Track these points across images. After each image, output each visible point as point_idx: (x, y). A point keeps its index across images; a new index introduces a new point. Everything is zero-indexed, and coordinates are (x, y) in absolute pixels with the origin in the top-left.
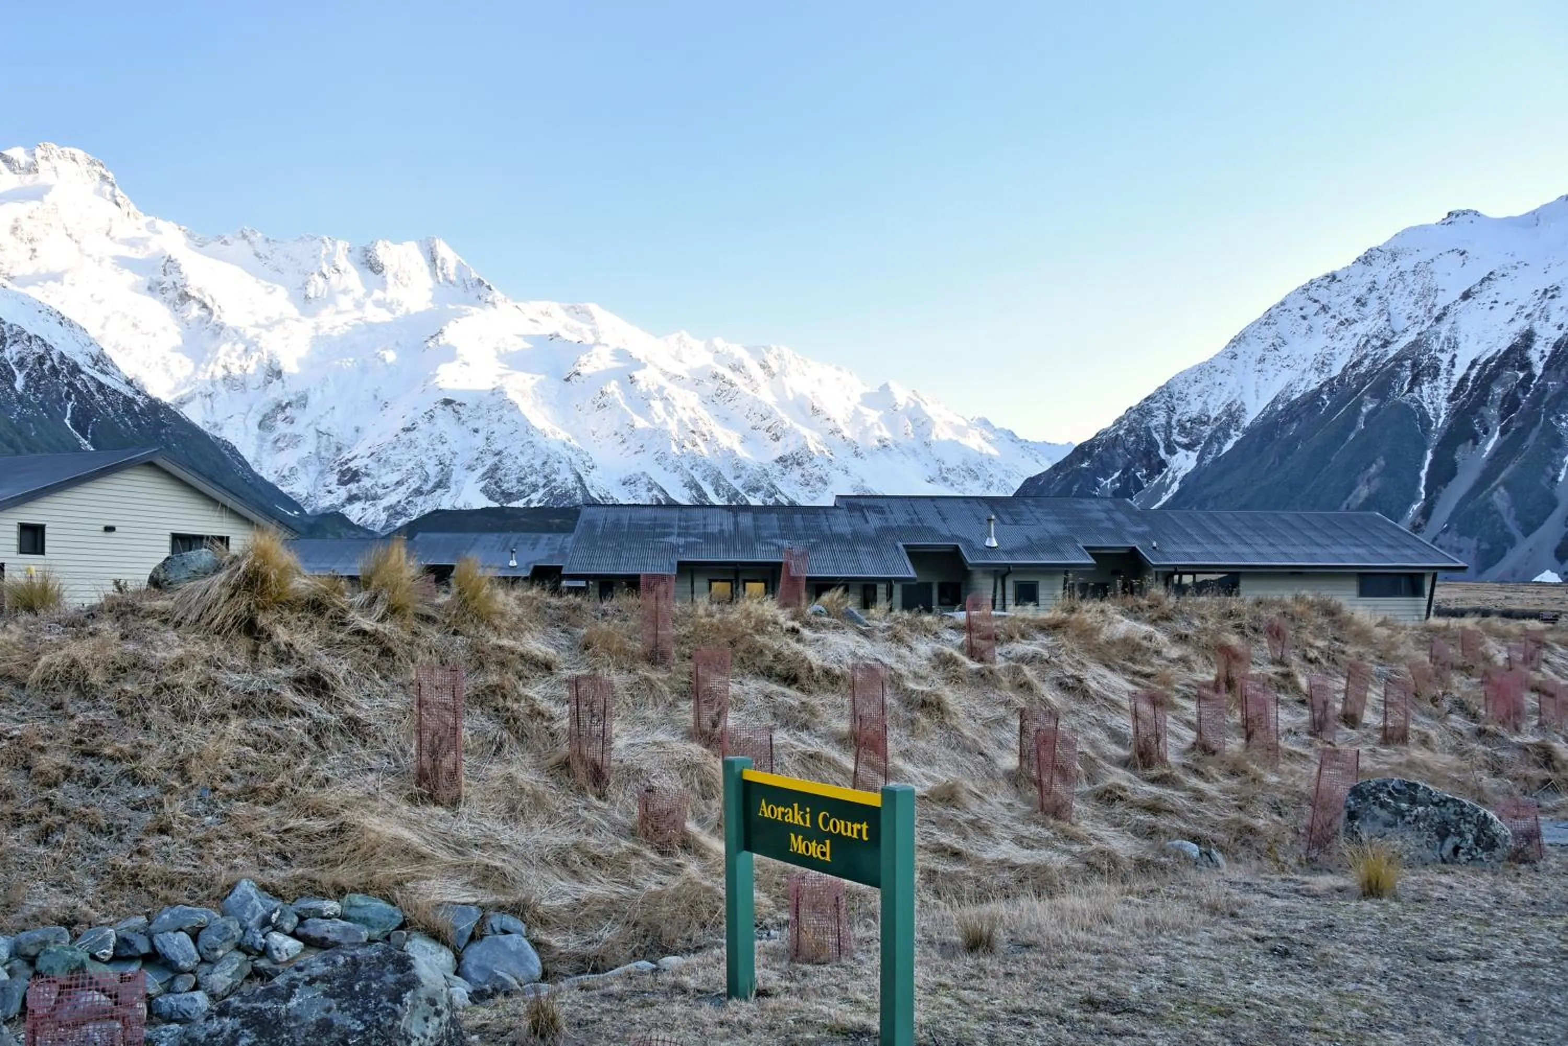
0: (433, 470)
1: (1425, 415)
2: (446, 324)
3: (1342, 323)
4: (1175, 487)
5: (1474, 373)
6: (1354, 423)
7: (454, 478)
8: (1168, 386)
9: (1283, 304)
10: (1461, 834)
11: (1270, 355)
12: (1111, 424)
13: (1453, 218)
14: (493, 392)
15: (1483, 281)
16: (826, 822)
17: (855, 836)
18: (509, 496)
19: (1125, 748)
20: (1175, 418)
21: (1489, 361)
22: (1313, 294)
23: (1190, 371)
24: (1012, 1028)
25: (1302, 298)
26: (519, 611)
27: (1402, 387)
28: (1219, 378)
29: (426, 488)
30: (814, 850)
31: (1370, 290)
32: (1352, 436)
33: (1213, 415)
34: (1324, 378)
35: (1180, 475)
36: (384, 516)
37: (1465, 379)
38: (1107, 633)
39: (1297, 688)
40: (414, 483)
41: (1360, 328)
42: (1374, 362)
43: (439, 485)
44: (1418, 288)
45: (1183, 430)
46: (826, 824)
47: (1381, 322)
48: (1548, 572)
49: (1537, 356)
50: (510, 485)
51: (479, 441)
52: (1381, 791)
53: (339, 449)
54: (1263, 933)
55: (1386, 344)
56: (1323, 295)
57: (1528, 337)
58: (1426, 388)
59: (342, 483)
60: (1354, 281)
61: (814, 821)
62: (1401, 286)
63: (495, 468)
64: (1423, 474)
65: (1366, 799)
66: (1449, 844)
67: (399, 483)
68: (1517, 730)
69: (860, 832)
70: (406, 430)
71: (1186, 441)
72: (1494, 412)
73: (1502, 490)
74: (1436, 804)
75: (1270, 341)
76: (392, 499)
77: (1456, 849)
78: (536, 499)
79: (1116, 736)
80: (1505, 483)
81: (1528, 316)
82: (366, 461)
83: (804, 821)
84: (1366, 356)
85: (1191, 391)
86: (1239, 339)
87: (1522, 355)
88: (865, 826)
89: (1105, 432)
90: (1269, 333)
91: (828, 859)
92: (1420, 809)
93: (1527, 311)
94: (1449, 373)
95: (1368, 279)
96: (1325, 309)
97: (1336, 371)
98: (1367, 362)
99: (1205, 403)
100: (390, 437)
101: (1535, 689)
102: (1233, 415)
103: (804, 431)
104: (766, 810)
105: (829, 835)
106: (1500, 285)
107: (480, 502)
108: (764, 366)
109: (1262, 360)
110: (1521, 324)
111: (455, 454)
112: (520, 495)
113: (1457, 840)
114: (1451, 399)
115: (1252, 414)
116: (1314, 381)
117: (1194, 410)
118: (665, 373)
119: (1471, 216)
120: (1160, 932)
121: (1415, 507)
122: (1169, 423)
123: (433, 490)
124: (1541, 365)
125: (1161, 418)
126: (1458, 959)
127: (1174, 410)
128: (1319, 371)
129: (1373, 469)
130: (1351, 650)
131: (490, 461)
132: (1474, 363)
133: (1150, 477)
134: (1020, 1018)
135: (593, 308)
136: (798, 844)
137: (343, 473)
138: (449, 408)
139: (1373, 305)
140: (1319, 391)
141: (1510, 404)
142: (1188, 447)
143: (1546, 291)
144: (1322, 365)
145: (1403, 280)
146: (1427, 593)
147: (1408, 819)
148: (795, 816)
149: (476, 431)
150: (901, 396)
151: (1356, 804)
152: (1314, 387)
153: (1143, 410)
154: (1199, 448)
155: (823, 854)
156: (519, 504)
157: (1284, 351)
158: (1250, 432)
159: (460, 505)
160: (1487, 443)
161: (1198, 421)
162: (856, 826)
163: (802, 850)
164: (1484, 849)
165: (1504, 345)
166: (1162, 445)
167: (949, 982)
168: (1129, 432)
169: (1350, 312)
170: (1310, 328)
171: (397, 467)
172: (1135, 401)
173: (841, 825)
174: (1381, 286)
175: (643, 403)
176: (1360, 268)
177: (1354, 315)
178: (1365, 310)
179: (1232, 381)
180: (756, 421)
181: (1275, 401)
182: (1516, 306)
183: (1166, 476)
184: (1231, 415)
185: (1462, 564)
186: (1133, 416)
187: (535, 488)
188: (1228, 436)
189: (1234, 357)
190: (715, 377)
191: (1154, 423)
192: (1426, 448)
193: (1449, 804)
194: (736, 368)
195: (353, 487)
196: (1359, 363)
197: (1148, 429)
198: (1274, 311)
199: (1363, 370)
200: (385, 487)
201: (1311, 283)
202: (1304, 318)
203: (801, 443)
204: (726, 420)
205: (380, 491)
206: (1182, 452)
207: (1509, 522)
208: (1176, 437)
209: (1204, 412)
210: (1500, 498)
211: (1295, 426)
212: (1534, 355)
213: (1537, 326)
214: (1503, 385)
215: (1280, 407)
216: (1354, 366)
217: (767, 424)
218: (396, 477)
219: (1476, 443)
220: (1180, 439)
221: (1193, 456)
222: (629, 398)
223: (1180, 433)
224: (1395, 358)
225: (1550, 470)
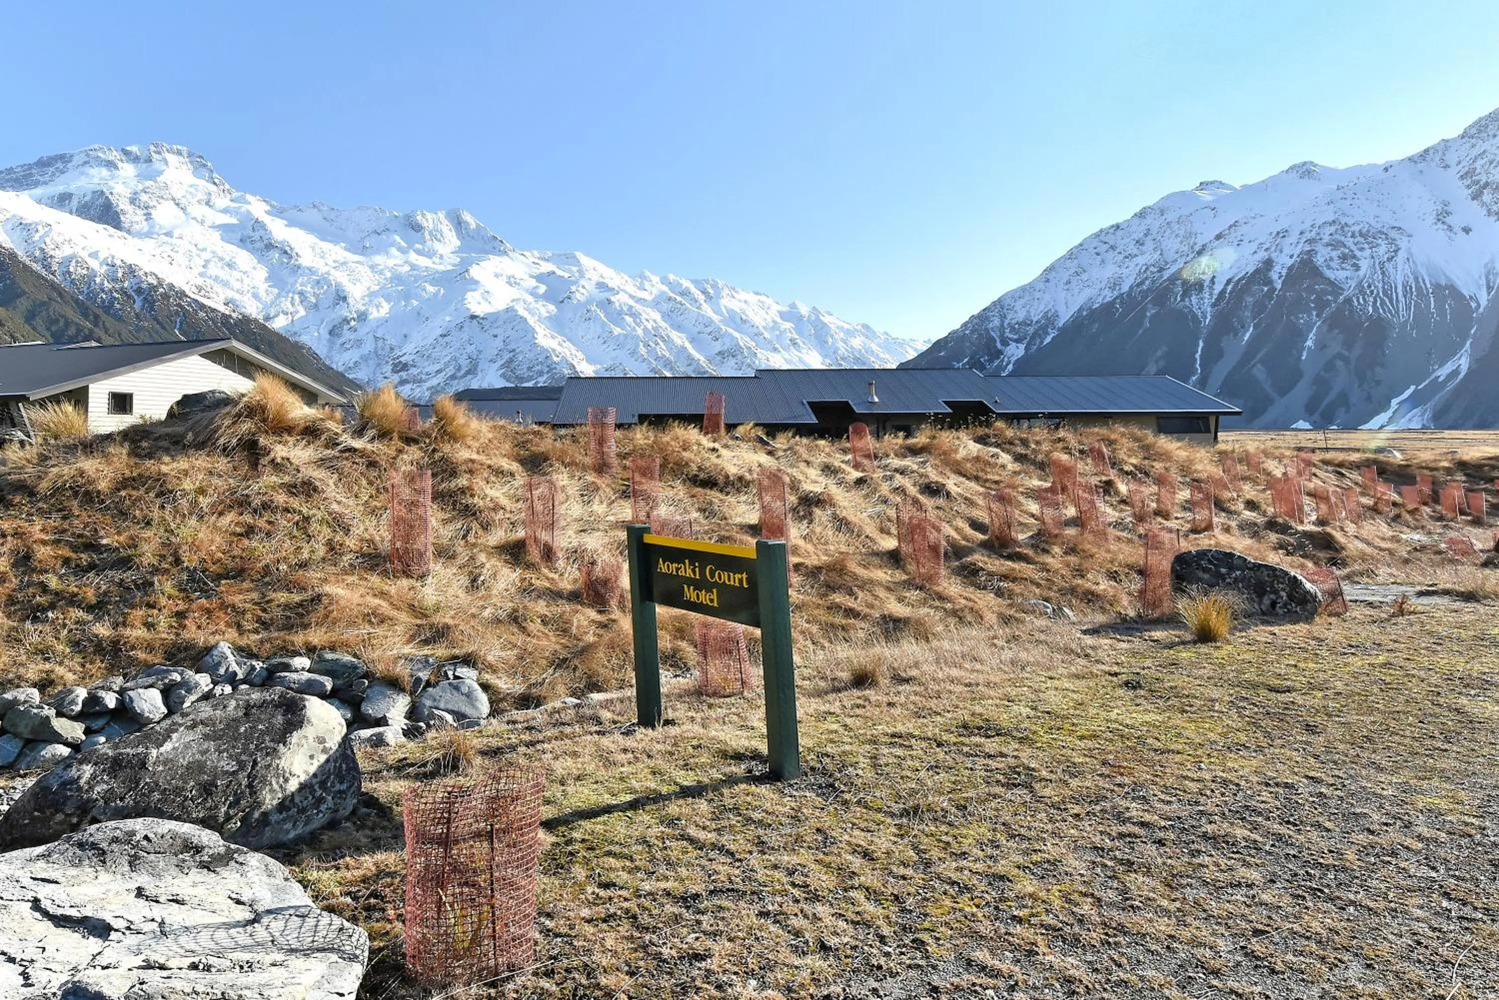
0: (465, 363)
1: (1195, 316)
2: (470, 265)
3: (1126, 257)
4: (1010, 367)
5: (1230, 288)
6: (1141, 325)
7: (480, 367)
8: (999, 300)
9: (1081, 245)
10: (1276, 592)
11: (1074, 280)
12: (958, 327)
13: (1204, 186)
14: (507, 310)
15: (1230, 227)
16: (712, 575)
17: (737, 584)
18: (522, 379)
19: (983, 534)
20: (1007, 322)
21: (1240, 280)
22: (1103, 238)
23: (1015, 291)
24: (893, 750)
25: (1095, 243)
26: (490, 436)
27: (1176, 299)
28: (1038, 295)
29: (459, 374)
30: (704, 597)
31: (1146, 235)
32: (1140, 332)
33: (1035, 320)
34: (1116, 293)
35: (1013, 359)
36: (427, 394)
37: (1223, 292)
38: (961, 454)
39: (1117, 493)
40: (450, 371)
41: (1141, 260)
42: (1153, 282)
43: (468, 372)
44: (1182, 233)
45: (1013, 329)
46: (712, 576)
47: (1156, 256)
48: (1301, 422)
49: (1277, 276)
50: (522, 371)
51: (498, 343)
52: (1202, 559)
53: (392, 349)
54: (1115, 669)
55: (1161, 270)
56: (1111, 239)
57: (1268, 264)
58: (1194, 299)
59: (395, 371)
60: (1133, 228)
61: (703, 573)
62: (1168, 231)
63: (511, 361)
64: (1198, 356)
65: (1190, 566)
66: (1266, 601)
67: (439, 372)
68: (1302, 522)
69: (741, 580)
70: (444, 336)
71: (1015, 337)
72: (1248, 313)
73: (1259, 366)
74: (1250, 569)
75: (1073, 270)
76: (434, 382)
77: (1273, 604)
78: (542, 382)
79: (976, 525)
80: (1263, 362)
81: (1267, 250)
82: (413, 357)
83: (694, 572)
84: (1146, 279)
85: (1017, 304)
86: (1051, 269)
87: (1265, 276)
88: (744, 576)
89: (954, 332)
90: (1073, 266)
91: (716, 604)
92: (1238, 573)
93: (1265, 247)
94: (1211, 288)
95: (1144, 228)
96: (1113, 248)
97: (1125, 288)
98: (1147, 282)
99: (1028, 312)
100: (430, 340)
101: (1309, 494)
102: (1049, 320)
103: (736, 334)
104: (664, 567)
105: (715, 584)
106: (1243, 229)
107: (500, 384)
108: (704, 292)
109: (1068, 282)
110: (1262, 255)
111: (480, 352)
112: (530, 379)
113: (1273, 596)
114: (1214, 305)
115: (1065, 316)
116: (1109, 296)
117: (1021, 316)
118: (632, 297)
119: (1216, 185)
120: (1023, 668)
121: (1194, 378)
122: (1002, 325)
123: (465, 375)
124: (1280, 281)
125: (996, 322)
126: (1296, 690)
127: (1005, 317)
128: (1112, 289)
129: (1159, 353)
130: (1158, 465)
131: (507, 356)
132: (1229, 282)
133: (991, 361)
134: (901, 741)
135: (579, 255)
136: (690, 594)
137: (395, 365)
138: (475, 321)
139: (1149, 245)
140: (1113, 302)
141: (1259, 308)
142: (1017, 341)
143: (1278, 233)
144: (1115, 284)
145: (1170, 228)
146: (1213, 430)
147: (1228, 580)
148: (687, 571)
149: (496, 336)
150: (804, 310)
151: (1182, 569)
152: (1108, 299)
153: (983, 317)
154: (1025, 341)
155: (712, 601)
156: (530, 384)
157: (1085, 277)
158: (1063, 330)
159: (485, 385)
160: (1244, 335)
161: (1026, 323)
162: (738, 576)
163: (694, 598)
164: (1298, 604)
165: (1251, 269)
166: (998, 340)
167: (838, 711)
168: (972, 332)
169: (1132, 249)
170: (1103, 261)
171: (437, 360)
172: (976, 312)
173: (725, 576)
174: (1154, 231)
175: (617, 317)
176: (1137, 221)
177: (1135, 251)
178: (1144, 248)
179: (1047, 297)
180: (700, 328)
181: (1080, 310)
182: (1257, 243)
183: (1002, 361)
184: (1048, 319)
185: (1237, 410)
186: (975, 321)
187: (541, 373)
188: (1047, 333)
189: (1048, 281)
190: (670, 299)
191: (991, 325)
192: (1198, 339)
193: (1263, 569)
194: (685, 293)
195: (404, 374)
196: (1142, 283)
197: (987, 330)
198: (1075, 251)
199: (1145, 287)
200: (428, 374)
201: (1101, 231)
202: (1098, 254)
203: (734, 343)
204: (679, 328)
205: (424, 377)
206: (1013, 345)
207: (1267, 387)
208: (1008, 334)
209: (1026, 318)
210: (1259, 372)
211: (1096, 326)
212: (1274, 276)
213: (1274, 255)
214: (1253, 296)
215: (1085, 313)
216: (1138, 285)
217: (709, 329)
218: (437, 367)
219: (1236, 334)
220: (1011, 336)
221: (1022, 347)
222: (607, 315)
223: (1010, 332)
224: (1168, 279)
225: (1294, 352)
